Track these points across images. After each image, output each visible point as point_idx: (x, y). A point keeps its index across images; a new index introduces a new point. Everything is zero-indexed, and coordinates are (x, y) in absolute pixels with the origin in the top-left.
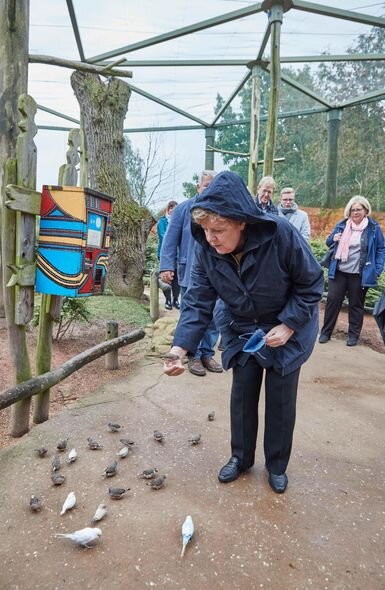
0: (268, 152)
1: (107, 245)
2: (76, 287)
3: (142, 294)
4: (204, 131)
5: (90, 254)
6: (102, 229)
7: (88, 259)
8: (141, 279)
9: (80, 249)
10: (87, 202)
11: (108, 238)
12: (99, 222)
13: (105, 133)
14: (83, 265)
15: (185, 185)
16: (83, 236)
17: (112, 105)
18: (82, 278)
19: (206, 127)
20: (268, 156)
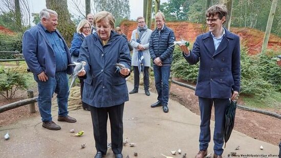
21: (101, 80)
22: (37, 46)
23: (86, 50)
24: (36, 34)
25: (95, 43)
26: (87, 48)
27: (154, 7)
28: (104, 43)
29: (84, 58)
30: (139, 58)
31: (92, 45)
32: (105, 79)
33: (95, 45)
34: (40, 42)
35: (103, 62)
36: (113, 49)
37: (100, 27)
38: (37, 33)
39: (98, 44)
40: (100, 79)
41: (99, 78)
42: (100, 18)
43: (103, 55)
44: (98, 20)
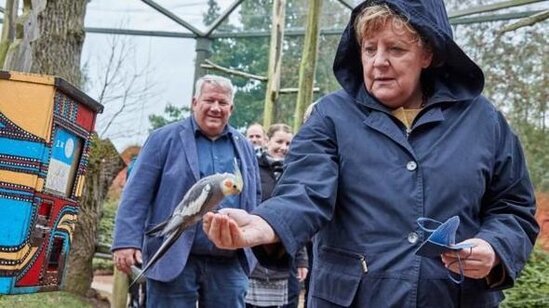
0: (305, 75)
1: (79, 192)
2: (14, 273)
3: (88, 287)
4: (193, 43)
5: (47, 206)
6: (74, 162)
7: (42, 217)
8: (90, 260)
9: (32, 195)
10: (57, 105)
11: (81, 180)
12: (70, 147)
13: (55, 18)
14: (32, 229)
15: (153, 118)
16: (40, 169)
18: (28, 254)
19: (197, 36)
20: (305, 81)
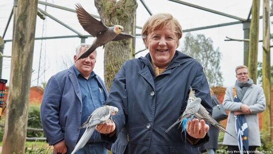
17: (118, 15)
21: (145, 148)
22: (62, 97)
23: (123, 84)
24: (63, 80)
25: (140, 72)
26: (124, 81)
27: (261, 71)
28: (158, 72)
29: (116, 99)
30: (239, 126)
31: (134, 76)
32: (154, 146)
33: (139, 75)
34: (66, 92)
35: (153, 108)
36: (174, 83)
37: (158, 37)
38: (66, 78)
39: (146, 73)
40: (143, 145)
41: (139, 142)
42: (161, 21)
43: (153, 94)
44: (155, 25)
